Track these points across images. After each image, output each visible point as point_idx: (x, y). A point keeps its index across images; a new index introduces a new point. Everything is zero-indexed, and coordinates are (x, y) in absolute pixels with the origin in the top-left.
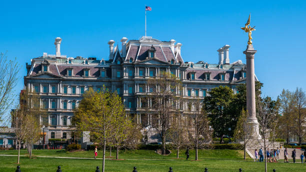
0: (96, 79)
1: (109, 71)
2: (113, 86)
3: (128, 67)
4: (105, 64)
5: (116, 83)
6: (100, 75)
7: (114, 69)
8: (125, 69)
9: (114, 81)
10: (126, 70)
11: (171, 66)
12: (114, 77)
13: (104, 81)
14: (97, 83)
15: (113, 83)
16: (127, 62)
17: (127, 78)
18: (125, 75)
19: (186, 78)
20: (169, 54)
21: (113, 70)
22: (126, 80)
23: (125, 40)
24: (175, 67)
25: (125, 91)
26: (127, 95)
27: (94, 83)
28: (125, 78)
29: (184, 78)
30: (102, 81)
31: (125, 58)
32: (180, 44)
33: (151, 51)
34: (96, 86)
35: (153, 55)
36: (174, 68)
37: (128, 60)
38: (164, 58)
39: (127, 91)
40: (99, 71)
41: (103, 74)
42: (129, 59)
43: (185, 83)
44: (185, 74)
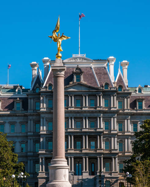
0: (9, 113)
1: (25, 102)
2: (29, 122)
3: (46, 96)
4: (21, 94)
5: (34, 117)
6: (13, 108)
7: (31, 99)
8: (42, 98)
9: (30, 115)
10: (43, 100)
11: (104, 92)
12: (31, 109)
13: (19, 116)
14: (10, 118)
15: (30, 117)
16: (45, 90)
17: (45, 110)
18: (41, 106)
19: (129, 108)
20: (103, 76)
21: (29, 100)
22: (43, 112)
23: (47, 61)
24: (110, 93)
25: (41, 128)
26: (45, 133)
27: (6, 118)
28: (42, 110)
29: (126, 108)
30: (16, 116)
31: (43, 84)
32: (126, 61)
33: (76, 74)
34: (9, 123)
35: (79, 79)
36: (108, 94)
37: (46, 87)
38: (96, 82)
39: (45, 127)
40: (13, 103)
41: (18, 106)
42: (47, 85)
43: (127, 114)
44: (127, 102)
